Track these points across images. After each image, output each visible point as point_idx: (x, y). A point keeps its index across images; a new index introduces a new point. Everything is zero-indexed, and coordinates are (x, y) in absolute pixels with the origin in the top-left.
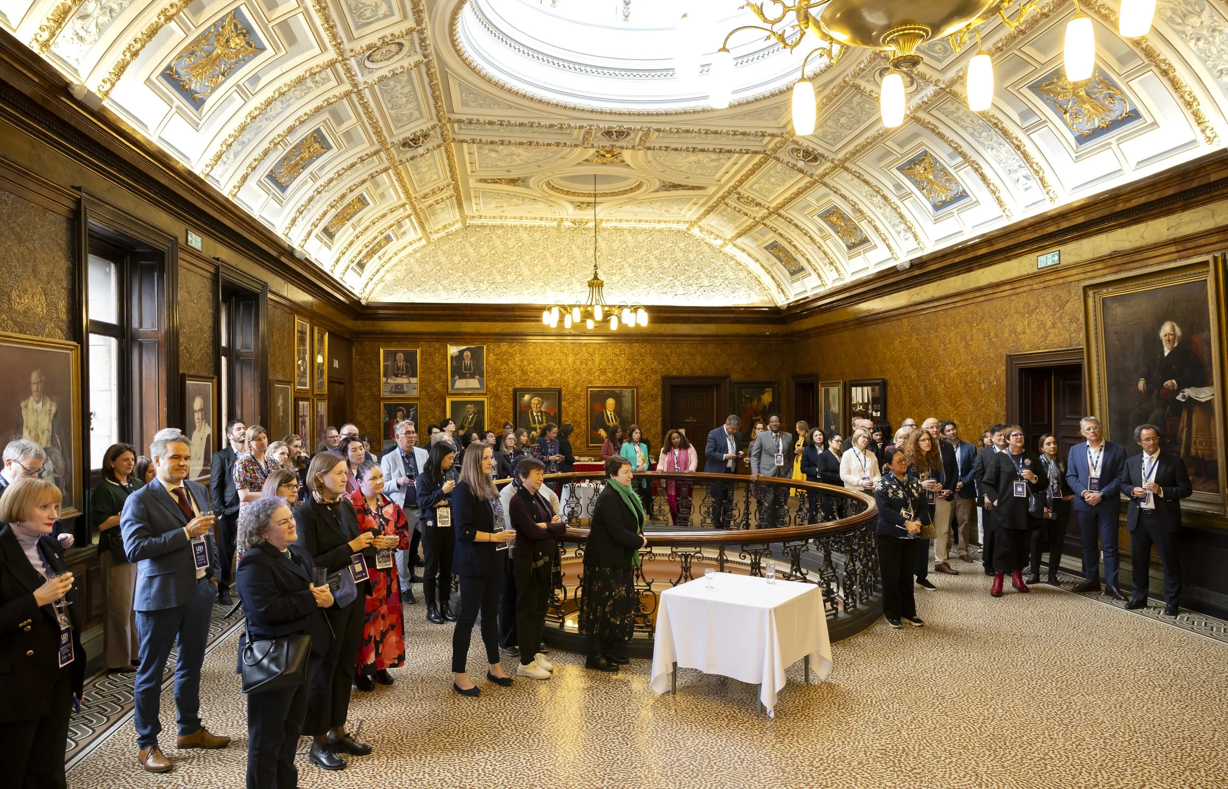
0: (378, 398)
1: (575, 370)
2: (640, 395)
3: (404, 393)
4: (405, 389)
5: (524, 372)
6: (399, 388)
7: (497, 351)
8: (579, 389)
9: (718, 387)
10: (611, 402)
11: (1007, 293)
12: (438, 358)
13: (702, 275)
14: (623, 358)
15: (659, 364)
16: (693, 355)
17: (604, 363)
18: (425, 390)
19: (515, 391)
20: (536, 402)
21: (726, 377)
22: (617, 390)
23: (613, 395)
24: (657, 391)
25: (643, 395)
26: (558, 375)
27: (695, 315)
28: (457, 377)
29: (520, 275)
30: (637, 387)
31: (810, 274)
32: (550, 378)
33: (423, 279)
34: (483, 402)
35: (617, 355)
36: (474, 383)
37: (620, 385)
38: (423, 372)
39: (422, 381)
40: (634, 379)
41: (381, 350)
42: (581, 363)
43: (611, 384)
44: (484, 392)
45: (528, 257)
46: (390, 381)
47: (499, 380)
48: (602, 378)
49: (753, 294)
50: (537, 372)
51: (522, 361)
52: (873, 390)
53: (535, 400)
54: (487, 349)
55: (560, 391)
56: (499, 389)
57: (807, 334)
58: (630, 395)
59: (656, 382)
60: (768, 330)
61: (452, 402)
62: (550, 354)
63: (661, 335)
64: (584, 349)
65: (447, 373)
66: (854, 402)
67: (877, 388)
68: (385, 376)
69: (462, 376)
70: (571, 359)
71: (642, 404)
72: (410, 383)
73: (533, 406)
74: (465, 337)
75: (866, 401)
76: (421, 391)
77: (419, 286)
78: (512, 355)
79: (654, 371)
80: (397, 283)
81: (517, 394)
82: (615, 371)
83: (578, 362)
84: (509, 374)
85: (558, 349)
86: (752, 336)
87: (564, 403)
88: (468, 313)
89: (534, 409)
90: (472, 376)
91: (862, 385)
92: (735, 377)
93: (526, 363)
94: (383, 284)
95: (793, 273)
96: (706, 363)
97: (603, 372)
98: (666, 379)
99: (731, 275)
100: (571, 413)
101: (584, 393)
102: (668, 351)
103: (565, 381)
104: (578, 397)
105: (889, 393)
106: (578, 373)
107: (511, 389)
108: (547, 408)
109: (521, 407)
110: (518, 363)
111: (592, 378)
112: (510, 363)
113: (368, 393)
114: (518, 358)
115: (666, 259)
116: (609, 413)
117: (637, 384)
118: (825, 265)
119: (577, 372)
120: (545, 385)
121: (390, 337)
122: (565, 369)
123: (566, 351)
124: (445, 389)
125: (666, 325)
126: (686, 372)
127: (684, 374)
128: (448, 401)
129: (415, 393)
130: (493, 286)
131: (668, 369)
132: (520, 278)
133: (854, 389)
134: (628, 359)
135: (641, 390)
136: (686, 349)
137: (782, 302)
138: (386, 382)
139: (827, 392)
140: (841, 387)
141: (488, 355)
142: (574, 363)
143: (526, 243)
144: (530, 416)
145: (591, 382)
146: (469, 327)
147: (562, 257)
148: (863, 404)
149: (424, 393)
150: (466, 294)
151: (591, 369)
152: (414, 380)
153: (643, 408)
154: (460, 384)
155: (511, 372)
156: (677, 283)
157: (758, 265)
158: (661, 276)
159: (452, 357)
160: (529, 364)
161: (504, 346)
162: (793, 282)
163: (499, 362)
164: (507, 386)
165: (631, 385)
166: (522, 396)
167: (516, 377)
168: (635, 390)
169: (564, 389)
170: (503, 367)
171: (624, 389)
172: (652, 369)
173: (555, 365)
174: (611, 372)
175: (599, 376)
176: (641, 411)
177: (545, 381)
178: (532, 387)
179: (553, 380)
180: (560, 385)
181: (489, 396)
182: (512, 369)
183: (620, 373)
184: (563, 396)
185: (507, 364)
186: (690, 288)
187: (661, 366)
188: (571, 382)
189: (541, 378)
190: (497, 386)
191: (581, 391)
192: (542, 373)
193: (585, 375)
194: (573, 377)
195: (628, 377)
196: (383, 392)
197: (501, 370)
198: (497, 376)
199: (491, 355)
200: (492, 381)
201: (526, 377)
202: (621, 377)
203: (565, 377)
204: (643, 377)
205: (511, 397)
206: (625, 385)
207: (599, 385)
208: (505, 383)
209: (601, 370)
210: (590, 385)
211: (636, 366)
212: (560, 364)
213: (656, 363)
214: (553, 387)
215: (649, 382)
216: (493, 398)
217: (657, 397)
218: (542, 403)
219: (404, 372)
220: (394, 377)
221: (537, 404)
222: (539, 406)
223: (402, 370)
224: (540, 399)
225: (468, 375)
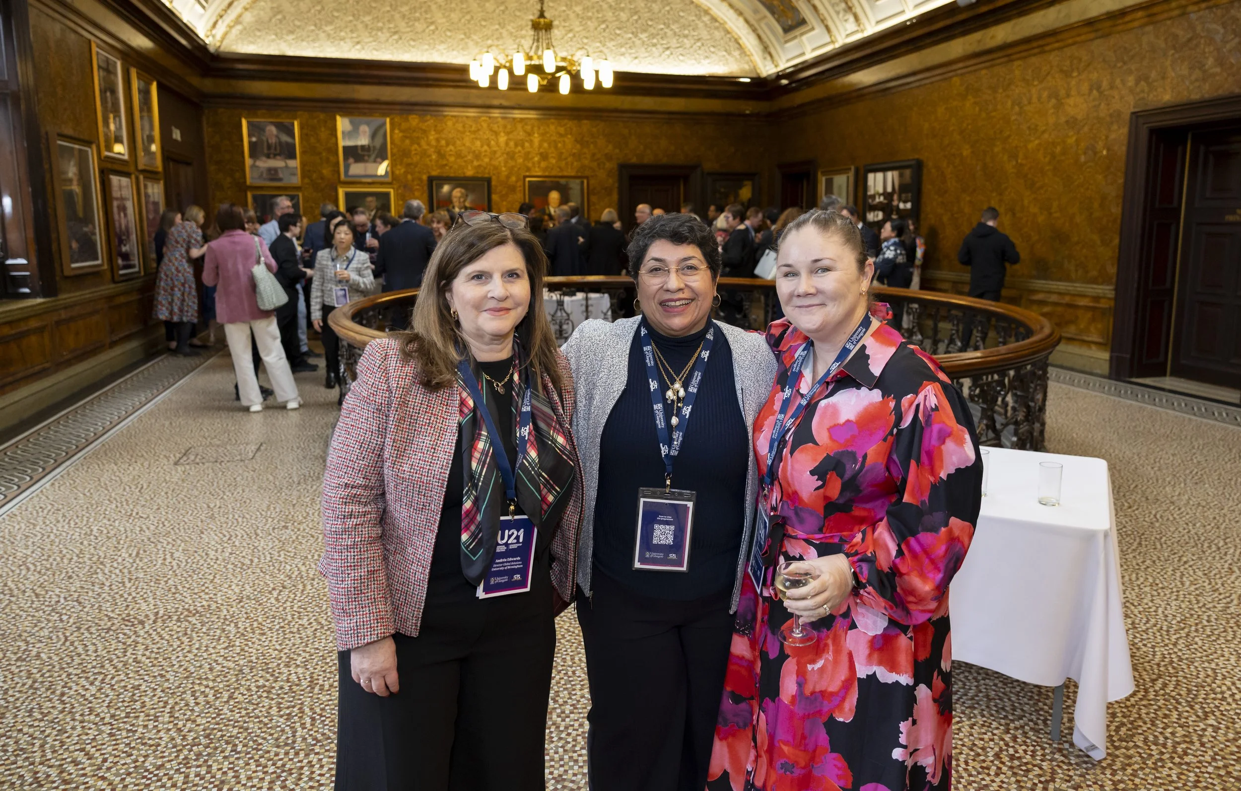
0: (243, 188)
1: (508, 154)
2: (591, 187)
3: (280, 180)
5: (441, 155)
6: (273, 174)
7: (404, 125)
8: (513, 179)
9: (686, 178)
10: (554, 196)
11: (1136, 24)
12: (323, 134)
13: (670, 33)
14: (569, 140)
15: (615, 148)
16: (656, 137)
17: (546, 145)
18: (309, 177)
19: (431, 180)
20: (459, 195)
21: (694, 167)
22: (563, 181)
23: (557, 187)
24: (612, 182)
25: (595, 188)
26: (487, 160)
27: (660, 85)
29: (432, 23)
30: (587, 178)
31: (813, 29)
32: (476, 163)
33: (297, 23)
34: (387, 195)
35: (561, 135)
37: (565, 174)
38: (303, 153)
39: (303, 164)
40: (583, 167)
41: (244, 123)
42: (516, 145)
43: (554, 173)
44: (389, 179)
46: (259, 164)
47: (409, 165)
48: (543, 164)
49: (731, 59)
50: (459, 155)
51: (438, 140)
52: (901, 176)
53: (457, 192)
54: (392, 124)
55: (489, 181)
56: (410, 177)
57: (802, 110)
58: (578, 187)
59: (610, 171)
60: (748, 107)
61: (348, 195)
62: (474, 132)
63: (616, 110)
64: (519, 126)
65: (338, 155)
66: (871, 192)
67: (908, 172)
68: (253, 156)
69: (359, 160)
70: (502, 139)
71: (594, 199)
72: (287, 167)
73: (455, 200)
74: (361, 106)
75: (889, 189)
76: (303, 177)
77: (292, 32)
78: (425, 132)
79: (609, 157)
80: (260, 27)
81: (434, 183)
82: (560, 155)
83: (512, 144)
84: (421, 157)
85: (485, 125)
86: (728, 115)
87: (495, 198)
88: (363, 72)
89: (456, 204)
90: (372, 159)
91: (884, 170)
92: (709, 165)
93: (443, 142)
94: (239, 27)
95: (787, 30)
96: (672, 148)
97: (544, 157)
98: (623, 167)
99: (704, 34)
101: (520, 183)
102: (626, 132)
103: (496, 168)
104: (512, 189)
105: (925, 178)
106: (512, 158)
107: (425, 177)
108: (473, 202)
109: (438, 202)
110: (434, 143)
111: (530, 165)
112: (423, 143)
113: (229, 180)
114: (432, 136)
115: (622, 9)
116: (552, 211)
117: (587, 173)
118: (838, 13)
119: (511, 156)
120: (470, 173)
121: (253, 104)
122: (495, 152)
123: (495, 127)
124: (336, 176)
125: (623, 98)
126: (648, 159)
127: (646, 161)
128: (341, 192)
129: (296, 180)
130: (396, 37)
131: (626, 154)
132: (432, 27)
133: (871, 176)
134: (576, 141)
135: (592, 182)
136: (648, 130)
137: (767, 69)
138: (253, 166)
139: (829, 183)
140: (851, 174)
141: (392, 130)
142: (507, 144)
145: (528, 169)
146: (366, 92)
148: (885, 194)
149: (307, 180)
150: (358, 47)
151: (529, 153)
152: (292, 163)
153: (594, 204)
154: (359, 169)
155: (424, 154)
156: (638, 42)
157: (741, 20)
158: (618, 32)
159: (343, 133)
160: (448, 144)
161: (414, 120)
162: (786, 42)
163: (407, 142)
164: (419, 172)
165: (580, 174)
166: (440, 186)
167: (431, 161)
168: (585, 181)
169: (494, 178)
170: (413, 148)
171: (572, 180)
172: (606, 155)
173: (482, 146)
174: (554, 158)
175: (539, 163)
176: (592, 208)
177: (470, 168)
178: (452, 175)
179: (479, 166)
180: (489, 173)
181: (395, 186)
182: (425, 150)
183: (566, 159)
184: (493, 187)
185: (419, 144)
186: (654, 49)
187: (617, 151)
188: (504, 169)
189: (463, 164)
190: (406, 173)
191: (517, 182)
192: (466, 156)
193: (520, 160)
194: (506, 162)
195: (575, 164)
196: (250, 178)
197: (410, 151)
198: (405, 160)
199: (397, 131)
200: (399, 167)
201: (445, 162)
202: (567, 164)
203: (495, 163)
204: (595, 165)
205: (426, 188)
206: (573, 174)
207: (539, 174)
208: (417, 169)
209: (541, 154)
210: (527, 174)
211: (585, 150)
212: (489, 145)
213: (610, 147)
214: (480, 175)
215: (602, 171)
216: (402, 188)
217: (611, 189)
218: (467, 196)
219: (278, 151)
220: (264, 159)
221: (460, 198)
222: (462, 200)
223: (275, 149)
224: (463, 191)
225: (366, 158)
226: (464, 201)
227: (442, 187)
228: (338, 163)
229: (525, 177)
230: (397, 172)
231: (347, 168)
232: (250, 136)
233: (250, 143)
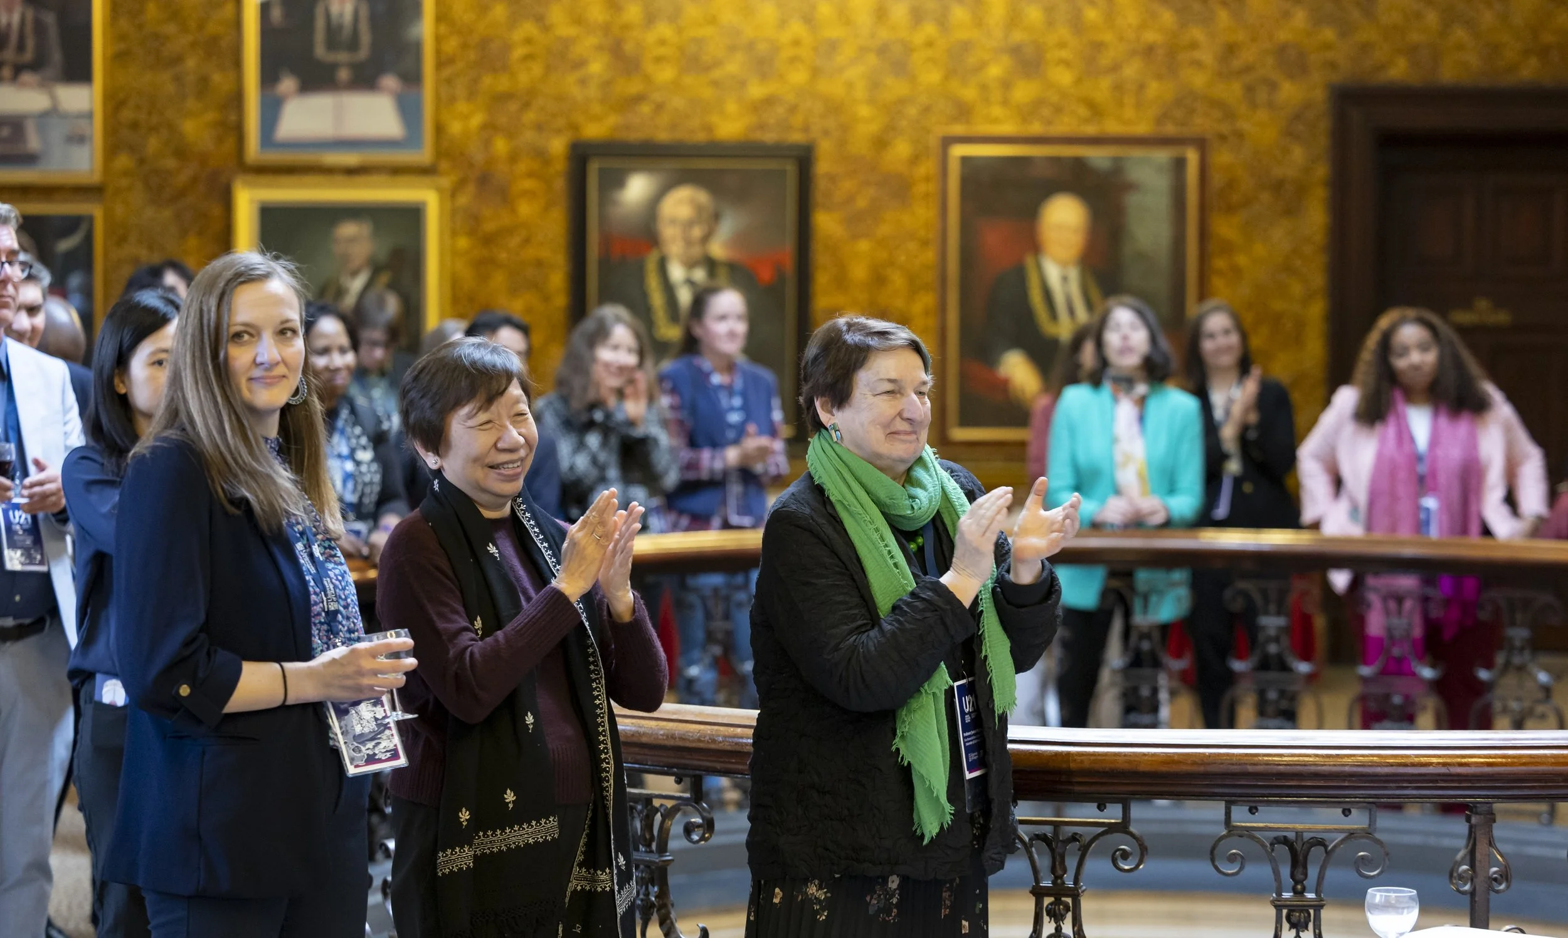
1: (883, 50)
2: (1217, 180)
4: (33, 143)
5: (624, 60)
8: (901, 149)
10: (1064, 218)
15: (1318, 22)
17: (1035, 15)
18: (132, 149)
19: (580, 155)
20: (685, 212)
22: (1098, 156)
23: (1076, 180)
24: (1304, 159)
25: (1231, 184)
26: (798, 77)
28: (288, 84)
30: (1201, 144)
32: (756, 90)
34: (413, 215)
36: (373, 115)
37: (1113, 127)
38: (119, 59)
39: (114, 102)
40: (1186, 101)
42: (917, 18)
43: (1064, 126)
44: (424, 155)
47: (501, 99)
48: (1024, 92)
50: (692, 60)
53: (679, 205)
55: (804, 158)
56: (501, 146)
58: (1165, 182)
59: (1297, 117)
61: (266, 212)
65: (237, 62)
69: (318, 79)
71: (1225, 228)
72: (55, 111)
73: (668, 231)
76: (112, 149)
79: (1292, 61)
81: (591, 168)
83: (899, 13)
84: (549, 69)
87: (826, 223)
89: (674, 248)
90: (364, 81)
93: (633, 13)
97: (1028, 61)
98: (1351, 101)
100: (859, 272)
101: (928, 167)
103: (834, 108)
104: (897, 190)
106: (901, 69)
107: (558, 146)
108: (738, 240)
109: (606, 241)
110: (596, 14)
111: (969, 93)
112: (556, 14)
116: (1053, 273)
117: (1202, 123)
119: (895, 59)
120: (731, 127)
122: (833, 46)
124: (230, 144)
126: (1459, 63)
127: (1448, 74)
128: (246, 200)
129: (86, 161)
131: (1365, 48)
135: (1223, 157)
142: (880, 14)
144: (653, 283)
145: (963, 112)
149: (124, 163)
151: (966, 46)
152: (75, 98)
153: (1228, 248)
154: (306, 117)
155: (560, 57)
160: (650, 19)
163: (500, 9)
164: (539, 127)
165: (1170, 129)
166: (615, 181)
167: (583, 82)
168: (1192, 157)
169: (825, 149)
170: (518, 35)
171: (1137, 153)
172: (1281, 51)
173: (783, 23)
174: (1067, 63)
175: (1006, 85)
176: (1219, 263)
177: (731, 107)
178: (663, 136)
179: (770, 101)
180: (806, 129)
181: (446, 182)
182: (567, 43)
183: (1115, 68)
184: (821, 185)
185: (540, 19)
187: (1329, 34)
188: (864, 111)
189: (707, 93)
190: (490, 128)
191: (915, 160)
192: (717, 64)
193: (932, 77)
194: (875, 85)
195: (1154, 88)
197: (507, 48)
198: (487, 81)
200: (462, 107)
201: (634, 87)
202: (1118, 88)
203: (832, 87)
204: (1231, 92)
205: (560, 184)
206: (1142, 128)
207: (1008, 128)
208: (530, 116)
209: (1016, 51)
210: (958, 129)
211: (1197, 33)
212: (809, 20)
213: (1300, 18)
214: (769, 137)
215: (1262, 115)
216: (471, 189)
217: (1301, 190)
218: (716, 217)
219: (28, 56)
221: (689, 224)
222: (697, 232)
223: (21, 47)
224: (702, 197)
225: (344, 75)
226: (706, 239)
227: (622, 185)
228: (237, 99)
229: (948, 141)
230: (455, 128)
231: (271, 110)
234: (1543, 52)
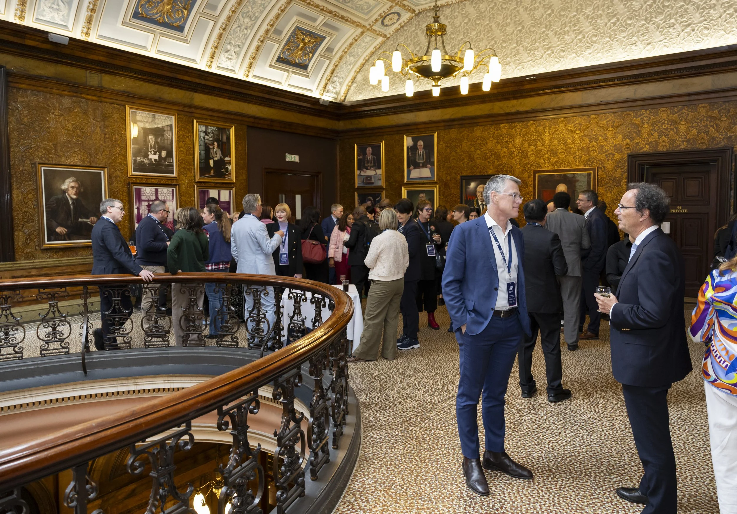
0: (353, 189)
2: (598, 179)
3: (373, 183)
4: (373, 181)
5: (471, 158)
6: (369, 179)
9: (716, 164)
10: (561, 188)
12: (397, 150)
14: (578, 135)
15: (624, 138)
16: (674, 122)
17: (556, 142)
18: (389, 180)
19: (463, 178)
20: (481, 190)
21: (725, 150)
22: (570, 174)
23: (563, 180)
24: (620, 173)
25: (602, 179)
26: (505, 159)
27: (675, 67)
28: (412, 167)
32: (496, 163)
34: (432, 192)
35: (570, 132)
36: (425, 172)
37: (573, 167)
38: (386, 164)
39: (385, 172)
40: (592, 160)
41: (356, 147)
43: (562, 167)
44: (434, 181)
45: (474, 33)
46: (362, 173)
47: (449, 168)
48: (554, 160)
51: (469, 147)
53: (480, 188)
54: (439, 138)
56: (449, 177)
58: (585, 180)
59: (620, 162)
61: (408, 192)
62: (497, 137)
64: (533, 127)
65: (403, 164)
68: (359, 169)
69: (417, 166)
70: (518, 140)
71: (601, 190)
72: (375, 174)
73: (478, 194)
74: (419, 126)
76: (386, 180)
78: (460, 141)
79: (618, 148)
81: (464, 181)
83: (526, 144)
84: (457, 161)
85: (505, 130)
89: (479, 198)
90: (424, 166)
93: (473, 149)
94: (354, 85)
96: (695, 131)
98: (631, 157)
101: (531, 178)
102: (637, 121)
103: (512, 167)
106: (526, 156)
107: (459, 177)
109: (466, 197)
110: (466, 149)
111: (541, 161)
112: (459, 150)
114: (465, 144)
117: (594, 165)
122: (512, 153)
124: (401, 179)
125: (636, 87)
127: (660, 149)
128: (405, 191)
129: (381, 183)
131: (637, 144)
135: (600, 173)
136: (664, 116)
138: (360, 175)
143: (472, 18)
144: (475, 204)
145: (539, 166)
146: (422, 116)
147: (508, 25)
149: (387, 183)
151: (541, 150)
154: (416, 173)
155: (459, 159)
156: (651, 27)
158: (629, 22)
159: (408, 148)
160: (476, 150)
161: (453, 133)
163: (449, 150)
164: (455, 173)
165: (586, 167)
166: (468, 184)
167: (463, 164)
168: (592, 173)
170: (452, 155)
171: (579, 173)
172: (616, 146)
174: (563, 153)
175: (549, 159)
179: (499, 165)
181: (438, 185)
182: (460, 156)
183: (575, 153)
185: (456, 151)
186: (671, 30)
187: (628, 141)
190: (447, 174)
193: (533, 158)
194: (520, 160)
195: (583, 157)
196: (357, 183)
197: (450, 157)
198: (446, 164)
199: (441, 143)
200: (441, 170)
201: (473, 164)
202: (575, 158)
203: (512, 162)
204: (603, 156)
206: (580, 167)
207: (549, 169)
208: (454, 171)
209: (552, 150)
210: (538, 169)
212: (507, 147)
213: (620, 138)
215: (610, 162)
216: (443, 186)
217: (620, 180)
220: (365, 170)
221: (482, 192)
223: (371, 163)
225: (421, 165)
227: (470, 185)
228: (403, 171)
230: (440, 174)
232: (358, 156)
233: (358, 160)
234: (688, 141)
